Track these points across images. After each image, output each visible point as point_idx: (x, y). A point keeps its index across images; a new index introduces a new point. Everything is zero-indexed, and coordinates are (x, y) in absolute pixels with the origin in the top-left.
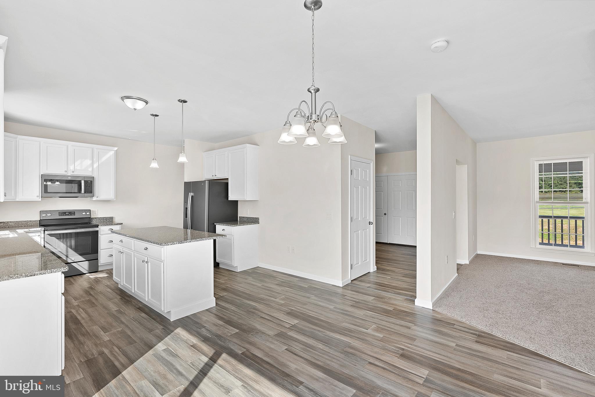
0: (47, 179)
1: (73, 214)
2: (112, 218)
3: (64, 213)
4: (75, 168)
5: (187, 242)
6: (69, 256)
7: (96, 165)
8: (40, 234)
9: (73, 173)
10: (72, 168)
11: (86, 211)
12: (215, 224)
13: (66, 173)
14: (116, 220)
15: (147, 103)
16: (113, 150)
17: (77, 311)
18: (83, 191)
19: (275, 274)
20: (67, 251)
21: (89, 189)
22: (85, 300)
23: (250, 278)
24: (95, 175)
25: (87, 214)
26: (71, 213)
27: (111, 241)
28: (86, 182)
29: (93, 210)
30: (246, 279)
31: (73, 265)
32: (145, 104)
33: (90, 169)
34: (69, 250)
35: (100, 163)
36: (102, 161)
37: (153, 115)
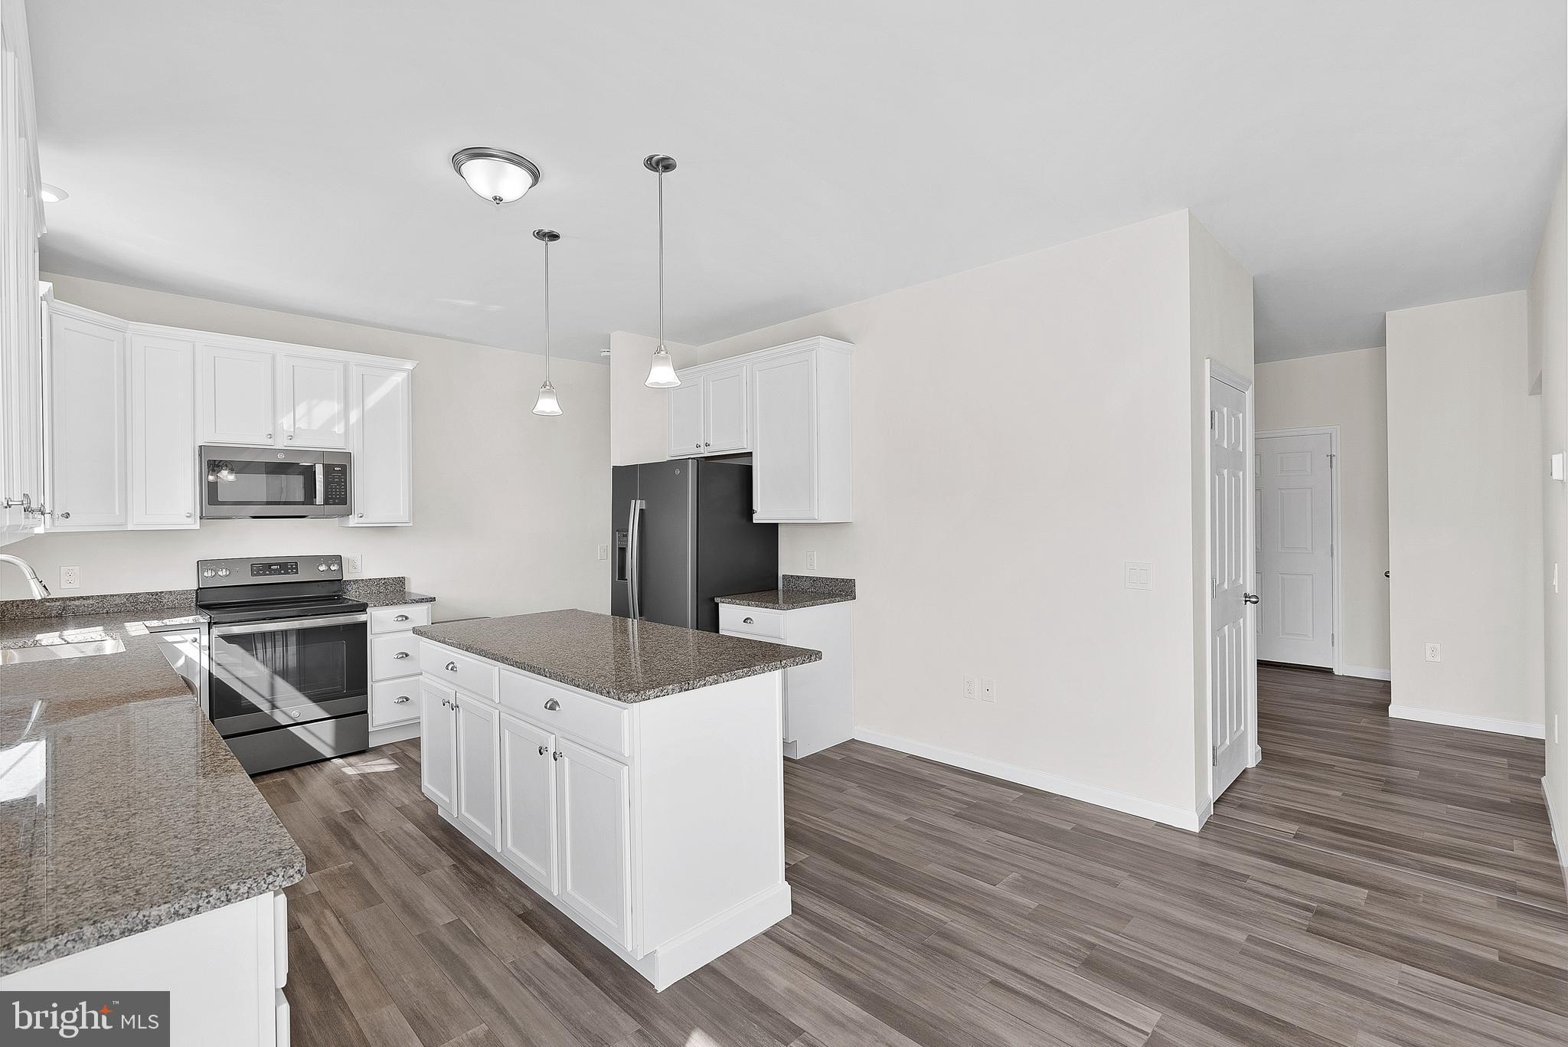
0: (213, 462)
1: (292, 569)
2: (400, 581)
3: (265, 566)
4: (297, 426)
5: (705, 685)
6: (278, 704)
7: (354, 416)
8: (197, 636)
9: (291, 443)
10: (286, 423)
11: (328, 559)
12: (717, 600)
13: (270, 442)
14: (414, 588)
15: (536, 175)
16: (404, 370)
17: (317, 923)
18: (320, 498)
19: (926, 772)
20: (272, 688)
21: (336, 492)
22: (339, 869)
23: (853, 788)
24: (353, 448)
25: (333, 568)
26: (287, 565)
27: (402, 653)
28: (328, 469)
29: (349, 556)
30: (841, 790)
31: (293, 731)
32: (529, 180)
33: (339, 429)
34: (281, 684)
35: (366, 408)
36: (372, 401)
37: (541, 235)
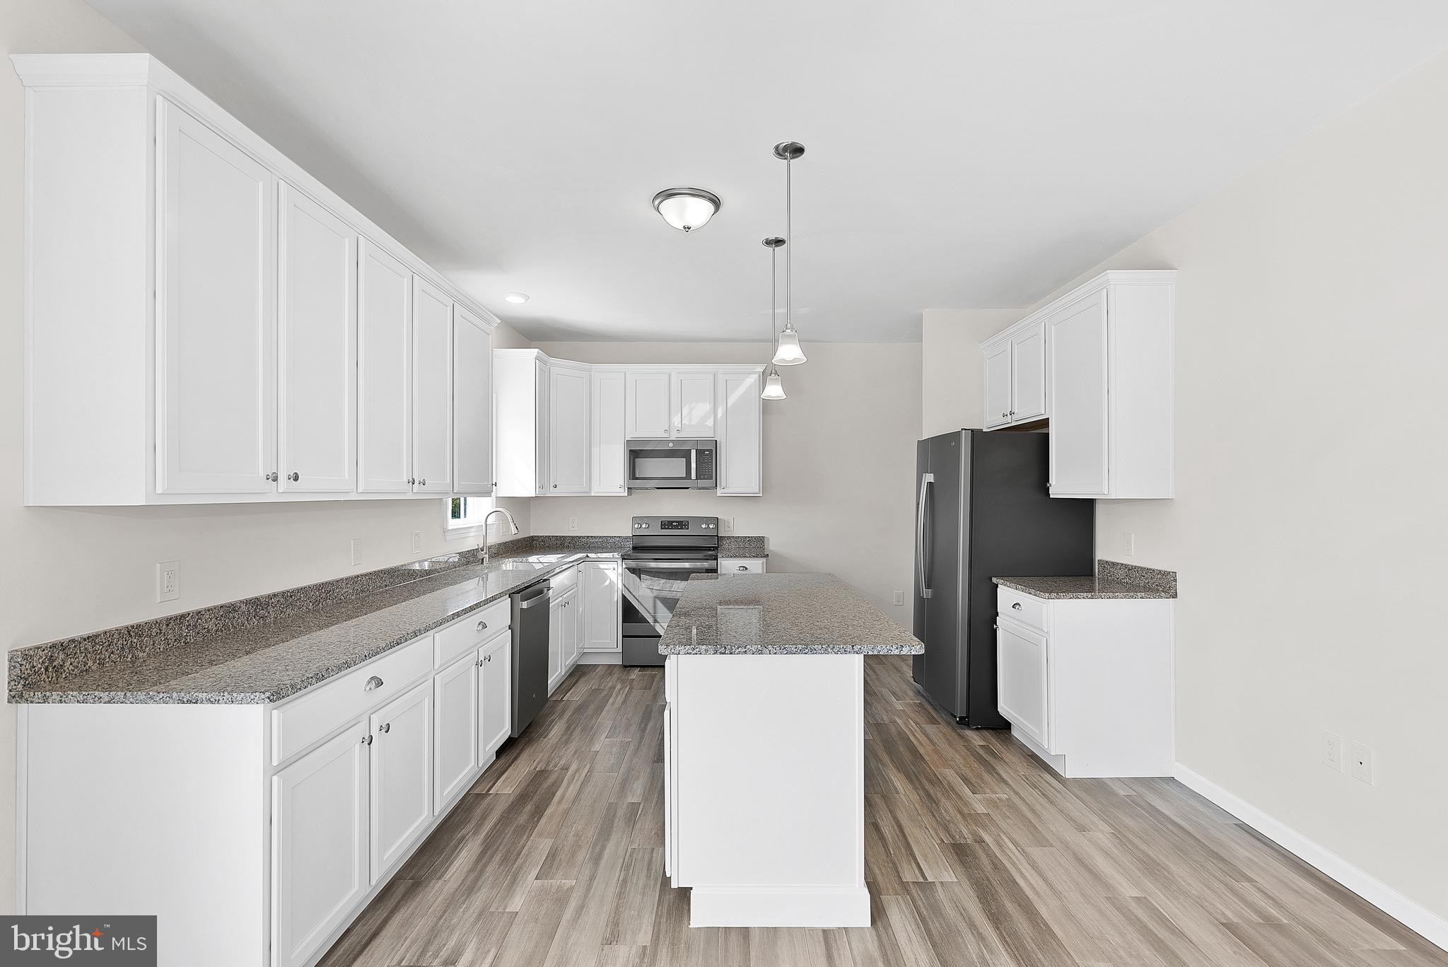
0: (636, 454)
1: (685, 525)
2: (761, 540)
3: (668, 524)
4: (683, 423)
6: (658, 620)
7: (720, 412)
8: (616, 566)
9: (679, 435)
10: (676, 421)
11: (708, 520)
12: (994, 580)
13: (667, 435)
14: (772, 546)
16: (756, 373)
18: (693, 476)
20: (655, 607)
21: (705, 470)
24: (719, 436)
25: (711, 526)
26: (681, 524)
28: (699, 452)
29: (725, 518)
33: (710, 423)
34: (659, 604)
35: (728, 406)
36: (731, 401)
37: (768, 243)
